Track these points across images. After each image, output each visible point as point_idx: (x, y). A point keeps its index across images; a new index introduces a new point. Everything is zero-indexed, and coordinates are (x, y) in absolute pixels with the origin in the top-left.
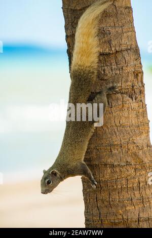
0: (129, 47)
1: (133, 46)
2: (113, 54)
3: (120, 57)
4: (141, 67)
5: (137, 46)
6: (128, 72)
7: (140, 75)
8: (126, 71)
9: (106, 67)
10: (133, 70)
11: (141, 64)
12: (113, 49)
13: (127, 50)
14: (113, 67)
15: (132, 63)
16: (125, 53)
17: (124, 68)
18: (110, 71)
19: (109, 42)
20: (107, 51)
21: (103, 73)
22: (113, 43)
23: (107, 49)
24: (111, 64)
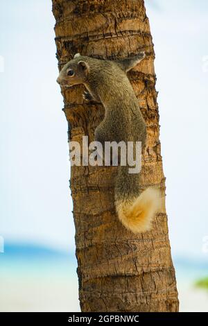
0: (161, 268)
1: (167, 267)
2: (138, 276)
3: (147, 280)
4: (176, 295)
5: (172, 267)
6: (159, 302)
7: (174, 305)
8: (156, 300)
9: (128, 294)
10: (165, 299)
11: (176, 290)
12: (139, 269)
13: (157, 272)
14: (139, 294)
15: (164, 289)
16: (155, 276)
17: (153, 296)
18: (134, 299)
19: (135, 260)
20: (131, 271)
21: (124, 301)
22: (139, 261)
23: (131, 270)
24: (136, 290)
